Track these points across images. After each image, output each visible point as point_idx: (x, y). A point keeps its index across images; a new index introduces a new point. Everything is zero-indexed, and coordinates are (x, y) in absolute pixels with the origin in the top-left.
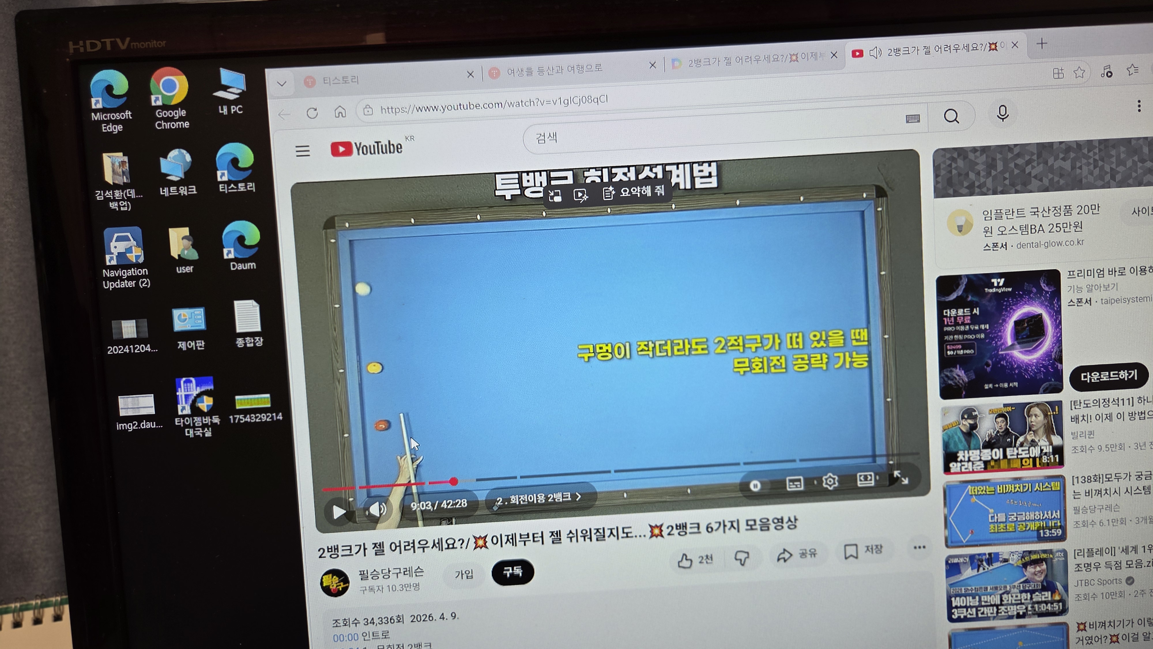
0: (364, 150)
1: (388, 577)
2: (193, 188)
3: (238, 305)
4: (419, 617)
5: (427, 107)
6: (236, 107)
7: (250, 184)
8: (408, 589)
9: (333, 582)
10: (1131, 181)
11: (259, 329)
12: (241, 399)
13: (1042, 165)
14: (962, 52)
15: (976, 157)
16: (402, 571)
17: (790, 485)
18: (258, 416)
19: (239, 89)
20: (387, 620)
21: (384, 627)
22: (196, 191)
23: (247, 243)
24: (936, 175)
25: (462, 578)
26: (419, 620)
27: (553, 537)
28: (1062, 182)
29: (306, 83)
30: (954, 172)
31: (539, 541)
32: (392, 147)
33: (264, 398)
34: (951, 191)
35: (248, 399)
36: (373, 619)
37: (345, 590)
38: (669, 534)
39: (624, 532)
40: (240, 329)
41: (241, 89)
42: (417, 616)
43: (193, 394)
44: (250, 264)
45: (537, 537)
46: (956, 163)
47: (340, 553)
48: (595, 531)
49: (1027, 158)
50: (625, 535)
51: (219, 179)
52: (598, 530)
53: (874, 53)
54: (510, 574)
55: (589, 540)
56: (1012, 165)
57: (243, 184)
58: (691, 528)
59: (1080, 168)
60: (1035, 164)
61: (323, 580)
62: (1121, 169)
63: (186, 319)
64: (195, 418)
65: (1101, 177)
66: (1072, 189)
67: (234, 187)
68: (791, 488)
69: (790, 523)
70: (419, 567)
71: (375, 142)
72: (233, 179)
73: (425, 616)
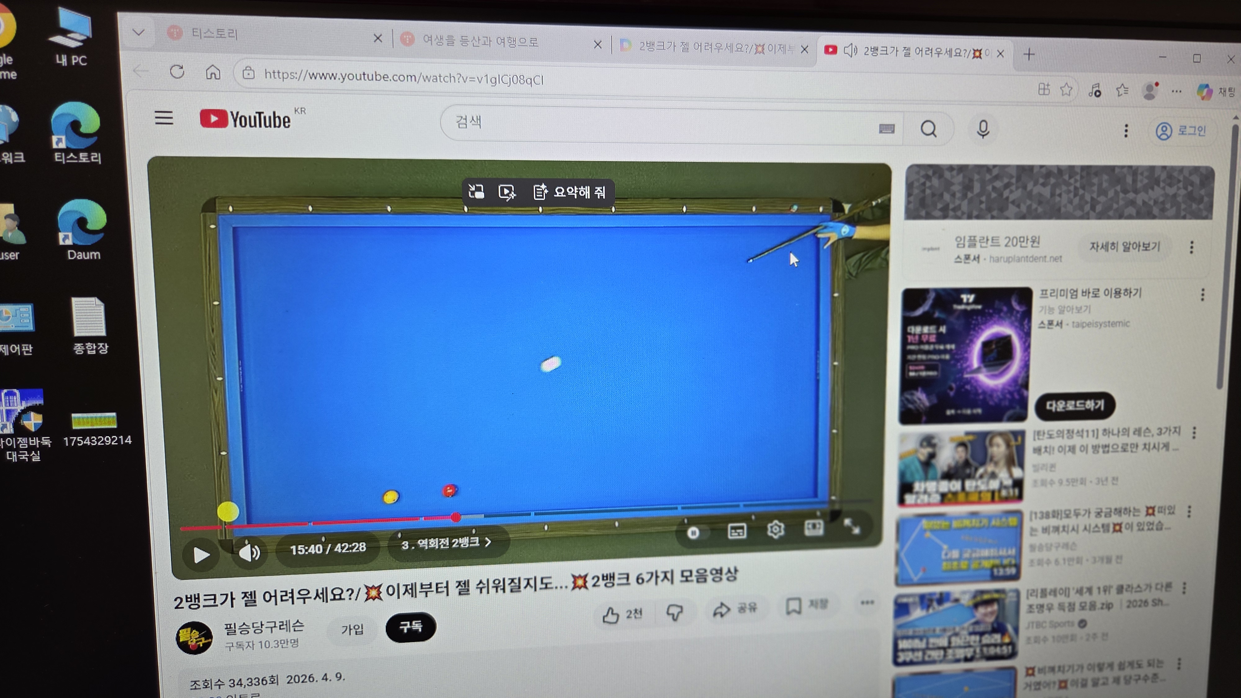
0: (242, 121)
1: (260, 631)
2: (20, 155)
3: (77, 303)
4: (297, 678)
5: (323, 74)
6: (79, 57)
7: (94, 155)
8: (285, 645)
9: (192, 637)
10: (1111, 213)
11: (103, 333)
12: (79, 418)
13: (1020, 190)
14: (944, 57)
15: (952, 177)
16: (278, 625)
17: (731, 533)
18: (101, 439)
19: (82, 35)
20: (258, 682)
21: (254, 689)
22: (25, 159)
23: (90, 226)
24: (909, 194)
25: (350, 634)
26: (297, 681)
27: (460, 587)
28: (1040, 210)
29: (170, 35)
30: (928, 192)
31: (443, 591)
32: (277, 119)
33: (109, 417)
34: (923, 213)
35: (88, 418)
36: (240, 680)
37: (207, 646)
38: (594, 585)
39: (542, 583)
40: (78, 332)
41: (85, 36)
42: (295, 676)
43: (17, 410)
44: (94, 253)
45: (442, 587)
46: (930, 181)
47: (202, 603)
48: (510, 581)
49: (1006, 180)
50: (544, 586)
51: (55, 146)
52: (512, 580)
53: (847, 50)
54: (408, 629)
55: (502, 591)
56: (990, 188)
57: (86, 154)
58: (619, 579)
59: (1060, 195)
60: (1013, 188)
61: (180, 635)
62: (1102, 199)
63: (9, 317)
64: (20, 438)
65: (1081, 208)
66: (1050, 218)
67: (74, 156)
68: (732, 536)
69: (729, 575)
70: (298, 621)
71: (257, 113)
72: (73, 147)
73: (304, 677)
